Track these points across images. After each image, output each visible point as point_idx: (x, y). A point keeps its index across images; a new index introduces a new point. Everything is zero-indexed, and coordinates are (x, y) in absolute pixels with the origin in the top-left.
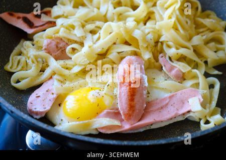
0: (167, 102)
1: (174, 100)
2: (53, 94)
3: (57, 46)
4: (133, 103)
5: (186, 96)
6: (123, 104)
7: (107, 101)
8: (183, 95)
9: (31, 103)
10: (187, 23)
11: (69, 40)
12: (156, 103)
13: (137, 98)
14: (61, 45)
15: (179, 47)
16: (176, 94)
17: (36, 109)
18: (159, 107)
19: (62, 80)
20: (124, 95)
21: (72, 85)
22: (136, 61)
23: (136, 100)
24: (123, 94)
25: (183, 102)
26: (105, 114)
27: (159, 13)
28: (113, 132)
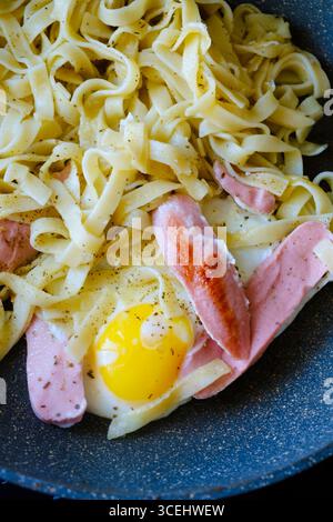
0: (277, 271)
1: (288, 261)
2: (71, 365)
3: (7, 241)
4: (229, 313)
5: (305, 244)
6: (215, 325)
7: (184, 334)
8: (297, 242)
9: (43, 407)
10: (233, 71)
11: (21, 214)
12: (260, 283)
13: (230, 298)
14: (12, 234)
15: (240, 135)
16: (285, 247)
17: (59, 415)
18: (268, 288)
19: (63, 316)
20: (208, 305)
21: (87, 319)
22: (187, 214)
23: (231, 305)
24: (204, 303)
25: (304, 258)
26: (191, 362)
27: (169, 70)
28: (222, 389)
